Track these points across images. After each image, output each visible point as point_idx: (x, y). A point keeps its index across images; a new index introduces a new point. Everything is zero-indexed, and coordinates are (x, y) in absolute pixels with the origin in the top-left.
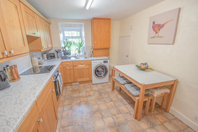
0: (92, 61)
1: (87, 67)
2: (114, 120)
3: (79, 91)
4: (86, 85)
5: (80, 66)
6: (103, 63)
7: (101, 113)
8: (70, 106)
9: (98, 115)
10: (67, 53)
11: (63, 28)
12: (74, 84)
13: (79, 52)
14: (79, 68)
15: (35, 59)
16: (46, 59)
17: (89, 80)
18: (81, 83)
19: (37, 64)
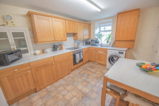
0: (108, 50)
1: (105, 54)
2: (88, 92)
3: (93, 68)
4: (102, 66)
5: (99, 52)
6: (118, 54)
7: (88, 84)
8: (81, 72)
9: (85, 84)
10: (97, 42)
11: (100, 25)
12: (94, 63)
13: (108, 42)
14: (98, 53)
15: (76, 43)
16: (85, 44)
17: (104, 64)
18: (99, 64)
19: (76, 46)
